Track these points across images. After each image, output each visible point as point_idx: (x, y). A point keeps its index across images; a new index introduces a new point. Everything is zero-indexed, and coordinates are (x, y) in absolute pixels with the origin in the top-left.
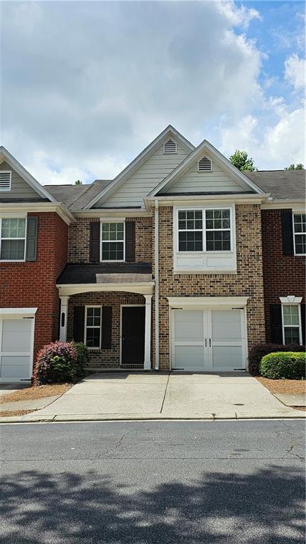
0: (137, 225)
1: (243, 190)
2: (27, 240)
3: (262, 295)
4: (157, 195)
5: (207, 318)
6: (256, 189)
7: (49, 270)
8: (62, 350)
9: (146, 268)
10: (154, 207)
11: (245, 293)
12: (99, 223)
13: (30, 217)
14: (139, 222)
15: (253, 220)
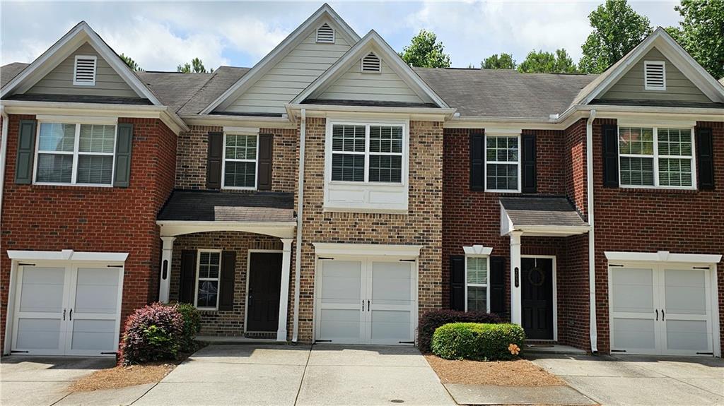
0: (276, 139)
1: (420, 102)
2: (117, 156)
3: (440, 244)
4: (304, 102)
6: (439, 102)
7: (148, 201)
8: (161, 317)
9: (286, 200)
10: (300, 118)
11: (418, 240)
12: (222, 134)
13: (121, 125)
14: (279, 136)
15: (433, 143)
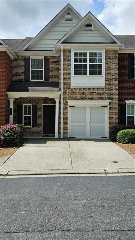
0: (51, 60)
1: (109, 42)
3: (117, 100)
4: (62, 43)
5: (88, 111)
6: (117, 41)
7: (3, 84)
8: (11, 129)
9: (56, 84)
10: (61, 50)
11: (109, 98)
12: (29, 59)
14: (52, 59)
15: (114, 59)
